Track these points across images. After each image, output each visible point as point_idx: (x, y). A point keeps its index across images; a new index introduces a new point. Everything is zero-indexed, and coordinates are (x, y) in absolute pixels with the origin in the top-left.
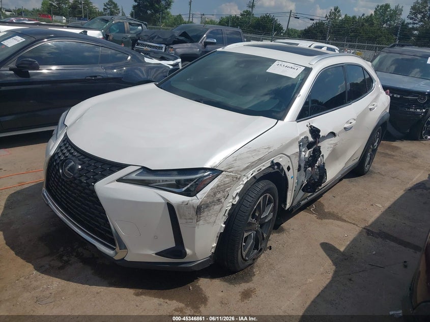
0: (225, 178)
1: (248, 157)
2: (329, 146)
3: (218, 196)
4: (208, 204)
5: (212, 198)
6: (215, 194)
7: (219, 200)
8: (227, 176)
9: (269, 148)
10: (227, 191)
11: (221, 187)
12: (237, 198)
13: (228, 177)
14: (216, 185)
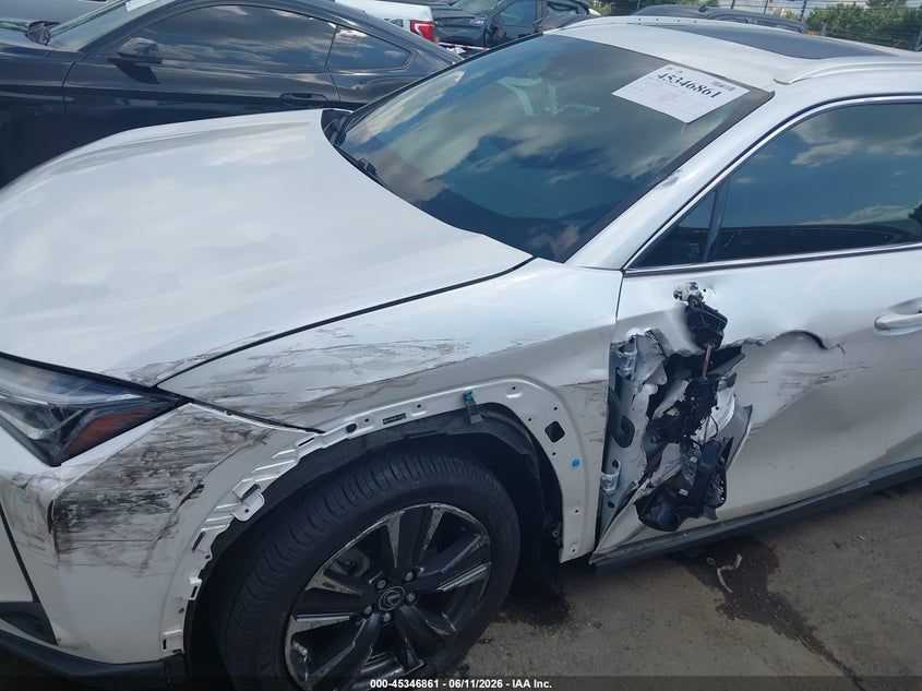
0: (189, 426)
1: (333, 369)
2: (790, 379)
3: (149, 483)
4: (98, 504)
5: (118, 486)
6: (132, 475)
7: (151, 498)
8: (201, 422)
9: (446, 348)
10: (193, 475)
11: (168, 455)
12: (257, 503)
13: (201, 427)
14: (139, 445)
